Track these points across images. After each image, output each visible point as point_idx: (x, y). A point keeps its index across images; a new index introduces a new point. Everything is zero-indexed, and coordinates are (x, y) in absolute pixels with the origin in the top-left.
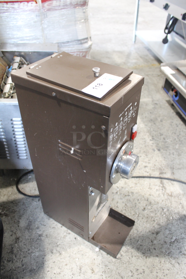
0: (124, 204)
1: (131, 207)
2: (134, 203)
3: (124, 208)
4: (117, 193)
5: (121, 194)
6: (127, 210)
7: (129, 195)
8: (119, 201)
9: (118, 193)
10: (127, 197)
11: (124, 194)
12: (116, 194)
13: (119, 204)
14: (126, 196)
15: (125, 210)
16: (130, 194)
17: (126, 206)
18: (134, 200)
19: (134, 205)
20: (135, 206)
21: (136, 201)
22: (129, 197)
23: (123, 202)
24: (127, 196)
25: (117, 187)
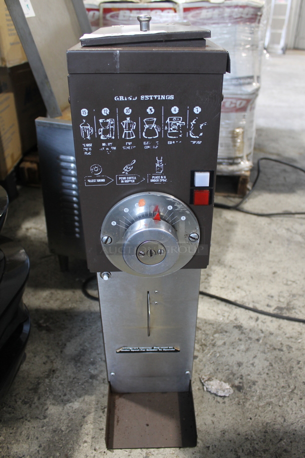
0: (267, 364)
1: (281, 372)
2: (289, 365)
3: (266, 371)
4: (258, 340)
5: (266, 344)
6: (271, 374)
7: (281, 350)
8: (259, 355)
9: (261, 341)
10: (277, 352)
11: (271, 346)
12: (256, 342)
13: (256, 361)
14: (275, 349)
15: (267, 374)
16: (284, 349)
17: (270, 367)
18: (289, 361)
19: (288, 370)
20: (291, 372)
21: (294, 364)
22: (282, 353)
23: (266, 359)
24: (277, 350)
25: (261, 330)
